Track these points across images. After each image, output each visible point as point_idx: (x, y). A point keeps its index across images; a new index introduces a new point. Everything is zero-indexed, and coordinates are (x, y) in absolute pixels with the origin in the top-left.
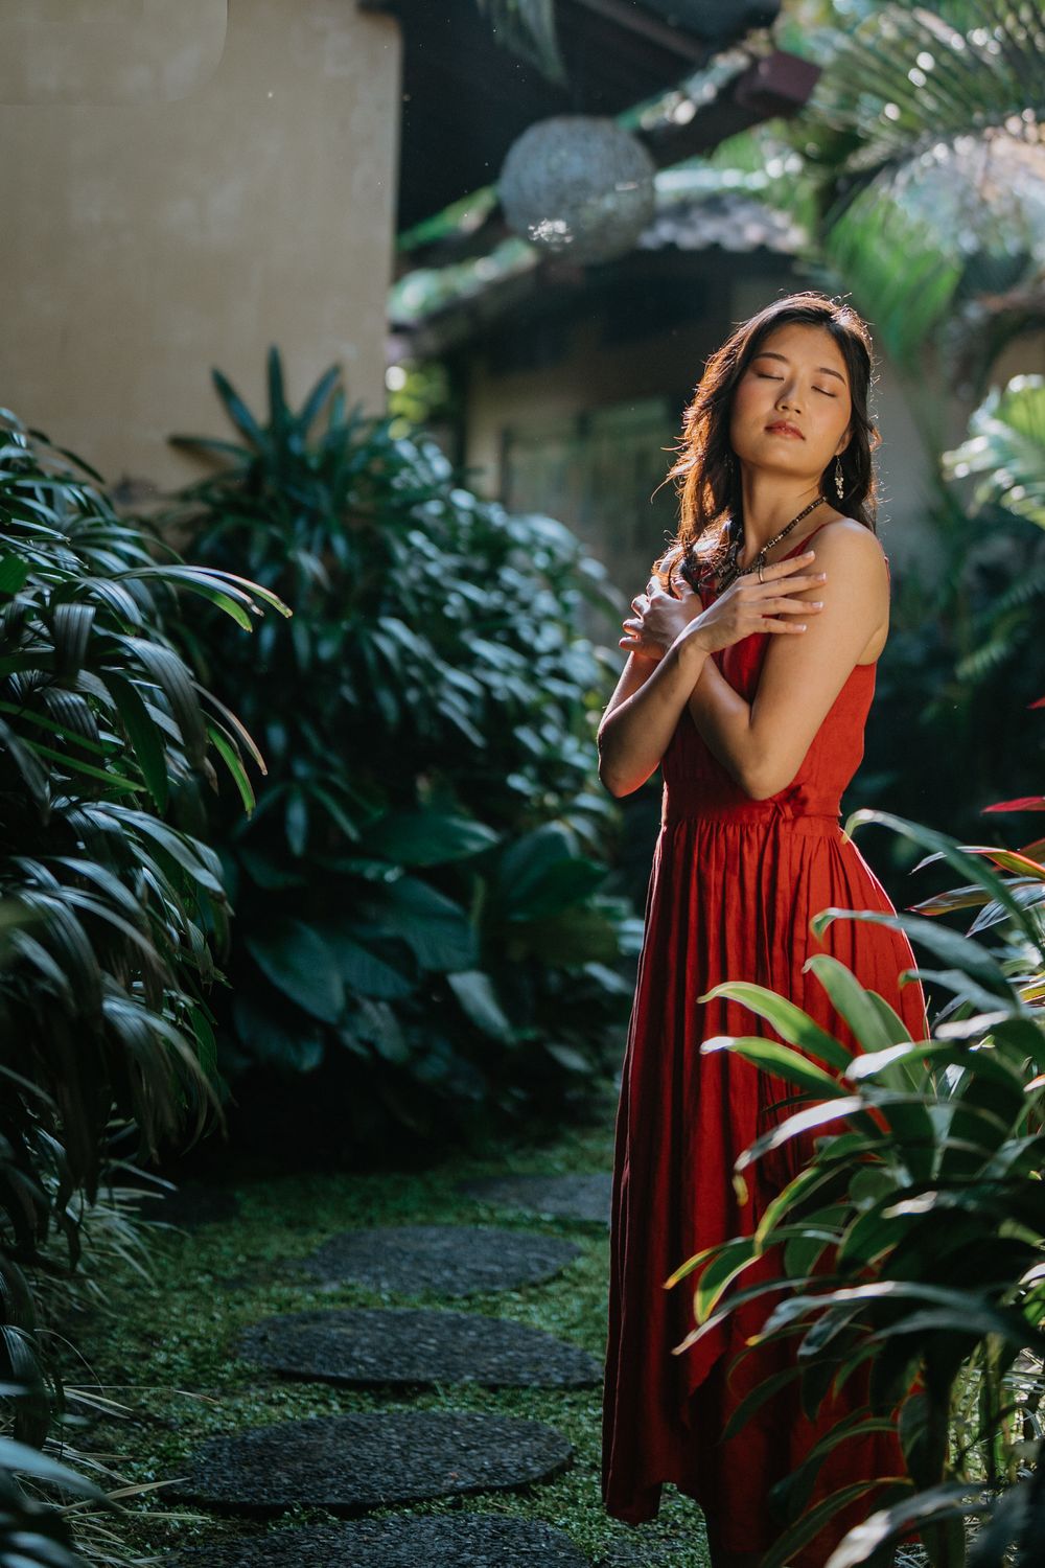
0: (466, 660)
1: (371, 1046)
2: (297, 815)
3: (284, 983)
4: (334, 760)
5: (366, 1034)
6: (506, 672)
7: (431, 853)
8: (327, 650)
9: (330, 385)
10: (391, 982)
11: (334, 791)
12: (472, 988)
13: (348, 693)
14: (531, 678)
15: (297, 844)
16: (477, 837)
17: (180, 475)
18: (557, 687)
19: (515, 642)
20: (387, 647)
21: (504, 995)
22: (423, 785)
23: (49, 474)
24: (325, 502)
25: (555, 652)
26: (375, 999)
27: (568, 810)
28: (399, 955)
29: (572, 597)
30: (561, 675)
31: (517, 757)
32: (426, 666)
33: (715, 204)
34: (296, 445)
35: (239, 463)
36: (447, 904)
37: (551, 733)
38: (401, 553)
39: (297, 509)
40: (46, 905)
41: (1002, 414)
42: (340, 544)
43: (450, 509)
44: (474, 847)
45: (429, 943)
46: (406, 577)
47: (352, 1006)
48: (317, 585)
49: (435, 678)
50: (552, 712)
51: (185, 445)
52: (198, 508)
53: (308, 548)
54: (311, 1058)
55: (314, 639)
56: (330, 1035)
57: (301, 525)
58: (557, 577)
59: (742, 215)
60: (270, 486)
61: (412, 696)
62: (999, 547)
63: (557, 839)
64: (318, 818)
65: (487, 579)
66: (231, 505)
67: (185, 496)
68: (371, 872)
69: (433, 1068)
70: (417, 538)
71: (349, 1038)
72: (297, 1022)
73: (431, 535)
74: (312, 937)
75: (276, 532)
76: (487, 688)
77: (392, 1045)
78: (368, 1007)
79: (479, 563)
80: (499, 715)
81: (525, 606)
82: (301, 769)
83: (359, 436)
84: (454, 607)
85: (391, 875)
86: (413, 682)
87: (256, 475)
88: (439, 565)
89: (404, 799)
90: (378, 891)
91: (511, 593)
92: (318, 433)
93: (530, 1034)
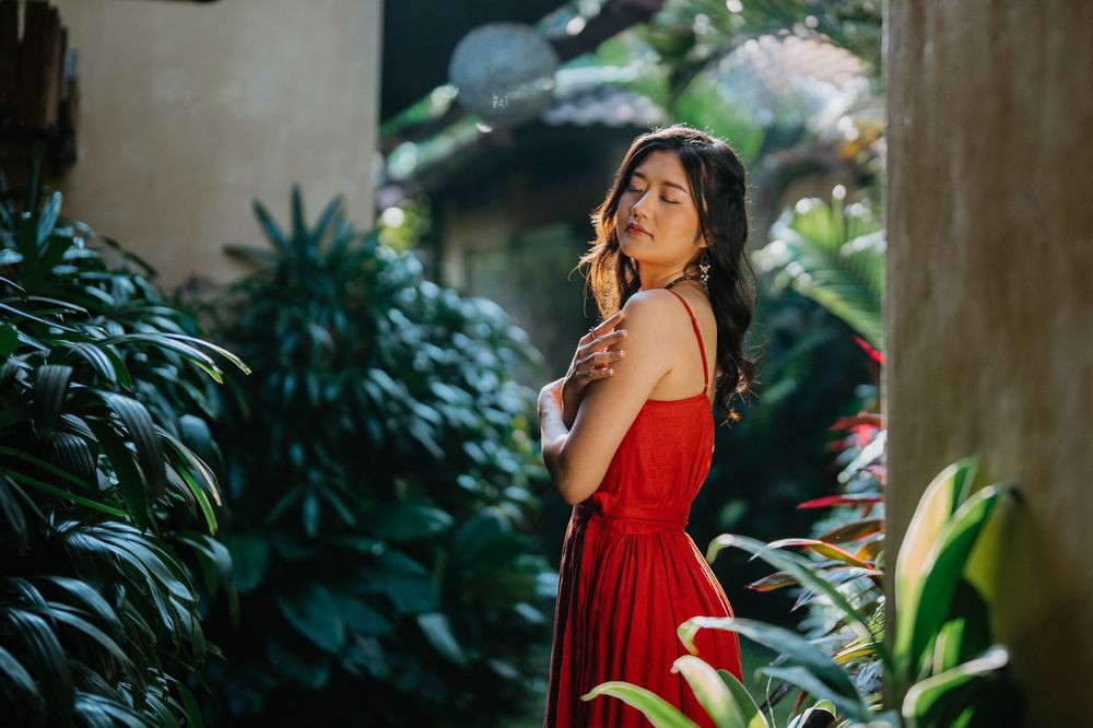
0: (430, 399)
1: (363, 668)
2: (311, 508)
3: (301, 625)
4: (339, 469)
5: (359, 659)
6: (459, 405)
7: (405, 532)
8: (332, 392)
9: (334, 211)
10: (378, 624)
11: (336, 490)
12: (435, 626)
13: (347, 423)
14: (476, 410)
15: (311, 527)
16: (436, 520)
17: (229, 273)
18: (493, 416)
19: (464, 385)
20: (373, 391)
21: (458, 629)
22: (401, 486)
23: (110, 268)
24: (330, 289)
25: (493, 392)
26: (366, 635)
27: (502, 498)
28: (383, 604)
29: (505, 352)
30: (496, 407)
31: (466, 464)
32: (401, 403)
33: (599, 92)
34: (313, 252)
35: (270, 265)
36: (416, 567)
37: (490, 446)
38: (383, 325)
39: (311, 296)
40: (29, 621)
41: (794, 226)
42: (340, 320)
43: (420, 296)
44: (435, 527)
45: (403, 594)
46: (386, 343)
47: (351, 639)
48: (324, 348)
49: (408, 411)
50: (490, 432)
51: (235, 254)
52: (242, 296)
53: (318, 322)
54: (320, 679)
55: (323, 386)
56: (334, 662)
57: (314, 307)
58: (495, 340)
59: (617, 98)
60: (294, 280)
61: (392, 424)
62: (788, 318)
63: (493, 521)
64: (326, 509)
65: (445, 343)
66: (267, 293)
67: (235, 288)
68: (363, 545)
69: (408, 682)
70: (395, 315)
71: (348, 664)
72: (311, 653)
73: (406, 313)
74: (323, 594)
75: (297, 311)
76: (445, 418)
77: (378, 668)
78: (362, 641)
79: (439, 331)
80: (452, 436)
81: (472, 360)
82: (315, 475)
83: (355, 246)
84: (421, 361)
85: (377, 548)
86: (391, 414)
87: (283, 272)
88: (411, 333)
89: (387, 495)
90: (369, 560)
91: (461, 352)
92: (327, 243)
93: (475, 655)
